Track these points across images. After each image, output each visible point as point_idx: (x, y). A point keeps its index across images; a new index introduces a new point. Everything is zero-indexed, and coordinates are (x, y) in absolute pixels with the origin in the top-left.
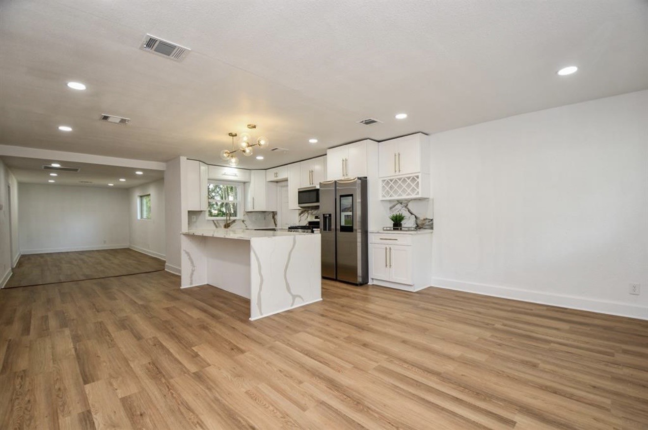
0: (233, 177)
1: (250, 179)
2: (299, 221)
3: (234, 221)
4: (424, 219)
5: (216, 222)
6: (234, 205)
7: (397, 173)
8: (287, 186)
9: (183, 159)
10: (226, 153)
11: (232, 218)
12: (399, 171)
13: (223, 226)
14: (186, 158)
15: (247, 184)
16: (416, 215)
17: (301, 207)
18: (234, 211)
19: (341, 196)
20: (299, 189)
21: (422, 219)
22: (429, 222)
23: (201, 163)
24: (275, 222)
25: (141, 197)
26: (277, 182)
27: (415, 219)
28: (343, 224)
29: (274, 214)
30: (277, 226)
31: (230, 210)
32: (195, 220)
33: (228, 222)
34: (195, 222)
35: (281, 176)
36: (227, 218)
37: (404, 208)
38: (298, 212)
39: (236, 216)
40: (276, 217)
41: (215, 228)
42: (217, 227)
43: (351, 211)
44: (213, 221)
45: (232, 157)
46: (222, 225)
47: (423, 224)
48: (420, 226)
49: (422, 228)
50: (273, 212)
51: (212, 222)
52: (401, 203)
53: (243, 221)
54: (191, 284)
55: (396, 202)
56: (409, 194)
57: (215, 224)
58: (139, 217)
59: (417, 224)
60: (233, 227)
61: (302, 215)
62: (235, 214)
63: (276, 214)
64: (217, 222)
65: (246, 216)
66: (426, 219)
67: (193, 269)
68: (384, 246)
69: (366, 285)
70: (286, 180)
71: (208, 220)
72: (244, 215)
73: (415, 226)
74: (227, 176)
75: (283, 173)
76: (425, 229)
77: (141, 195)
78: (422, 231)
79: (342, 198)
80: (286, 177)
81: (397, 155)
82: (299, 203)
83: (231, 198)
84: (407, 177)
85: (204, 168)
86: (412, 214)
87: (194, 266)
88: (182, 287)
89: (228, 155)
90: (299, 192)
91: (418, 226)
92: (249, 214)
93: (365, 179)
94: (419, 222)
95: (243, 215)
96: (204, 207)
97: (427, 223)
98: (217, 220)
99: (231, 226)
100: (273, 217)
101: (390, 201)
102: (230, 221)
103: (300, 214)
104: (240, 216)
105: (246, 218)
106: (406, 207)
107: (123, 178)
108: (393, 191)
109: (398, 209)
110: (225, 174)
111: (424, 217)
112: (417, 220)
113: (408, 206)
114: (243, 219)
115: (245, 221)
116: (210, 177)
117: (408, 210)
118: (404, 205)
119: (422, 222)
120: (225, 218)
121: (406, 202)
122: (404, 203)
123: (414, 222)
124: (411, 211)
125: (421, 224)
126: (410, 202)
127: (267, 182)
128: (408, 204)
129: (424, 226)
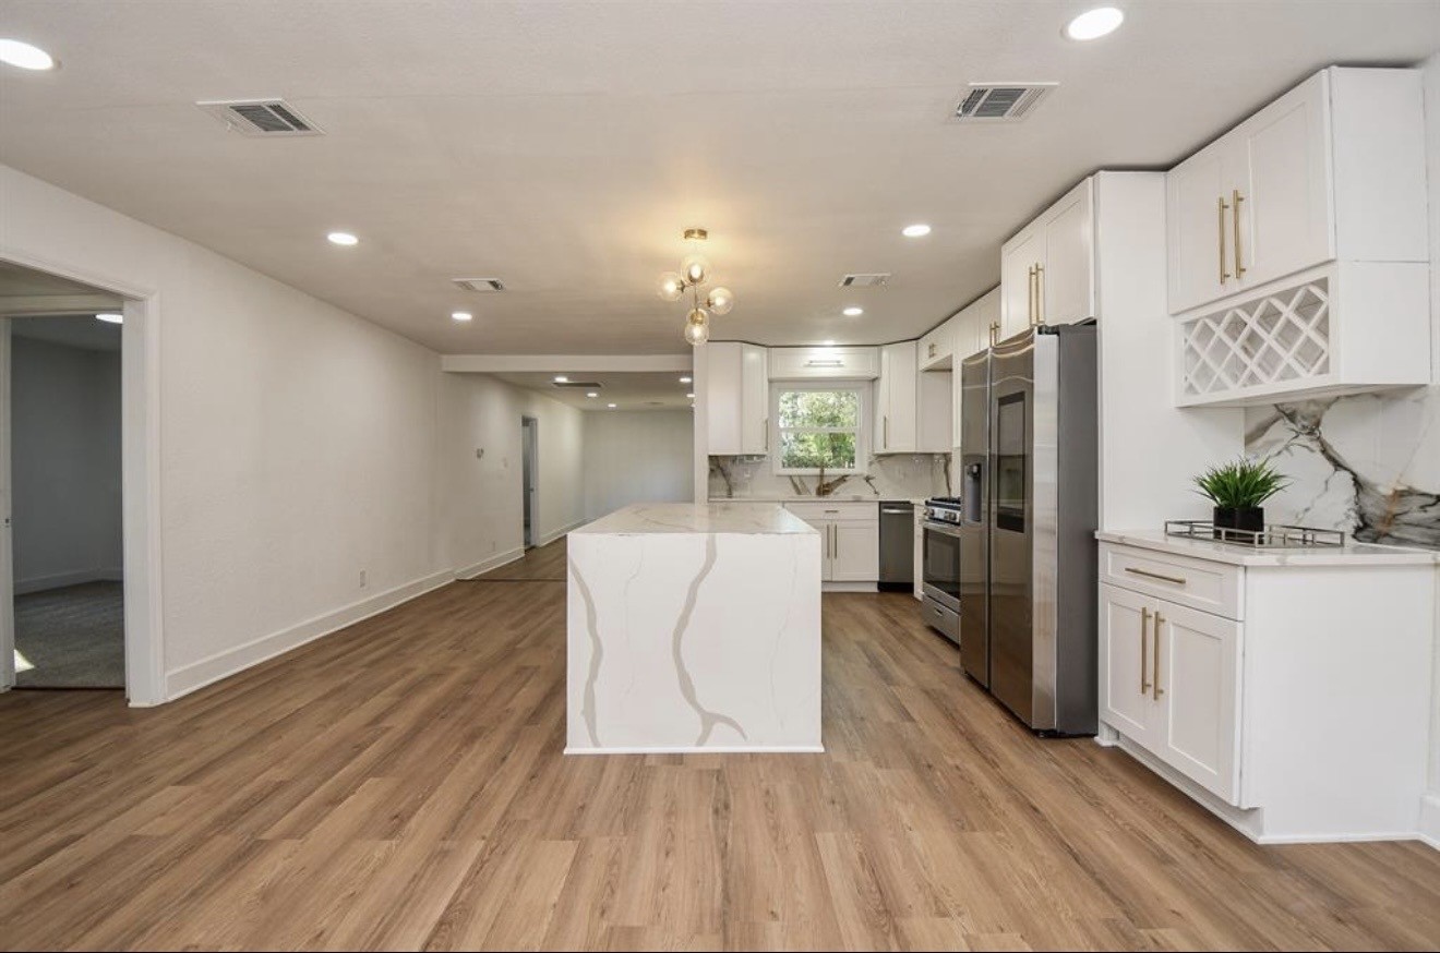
0: (832, 369)
1: (881, 371)
3: (843, 479)
4: (1400, 495)
5: (797, 480)
7: (1235, 284)
11: (838, 472)
12: (1240, 270)
13: (814, 493)
15: (877, 382)
16: (1355, 470)
19: (1001, 402)
21: (1386, 490)
22: (1423, 508)
24: (948, 484)
27: (1354, 492)
29: (947, 459)
32: (749, 475)
33: (827, 480)
34: (750, 479)
36: (823, 472)
37: (1304, 439)
39: (850, 466)
41: (794, 493)
42: (799, 492)
44: (791, 477)
46: (813, 486)
47: (1392, 519)
48: (1380, 527)
49: (1387, 535)
50: (944, 454)
51: (788, 480)
52: (1291, 417)
53: (868, 479)
55: (1273, 412)
56: (1289, 373)
57: (795, 484)
59: (1362, 517)
60: (842, 492)
64: (801, 482)
65: (876, 466)
66: (1410, 492)
68: (1138, 604)
69: (1081, 743)
71: (779, 476)
72: (871, 464)
73: (1354, 522)
74: (818, 369)
75: (946, 344)
76: (1400, 541)
78: (1387, 555)
81: (1229, 201)
84: (1278, 296)
85: (753, 356)
86: (1338, 465)
91: (1366, 525)
92: (886, 462)
94: (1373, 509)
95: (866, 463)
97: (1416, 516)
98: (799, 476)
99: (835, 491)
100: (946, 469)
101: (1247, 407)
102: (832, 479)
104: (861, 467)
105: (876, 471)
106: (1312, 432)
108: (1258, 355)
109: (1277, 441)
110: (809, 366)
111: (1398, 482)
112: (1361, 496)
113: (1320, 428)
114: (866, 473)
115: (873, 478)
116: (775, 375)
117: (1322, 445)
118: (1304, 427)
119: (1387, 507)
120: (817, 471)
121: (1313, 408)
122: (1304, 418)
123: (1351, 505)
124: (1335, 452)
125: (1383, 514)
126: (1321, 415)
127: (920, 374)
128: (1318, 424)
129: (1396, 530)
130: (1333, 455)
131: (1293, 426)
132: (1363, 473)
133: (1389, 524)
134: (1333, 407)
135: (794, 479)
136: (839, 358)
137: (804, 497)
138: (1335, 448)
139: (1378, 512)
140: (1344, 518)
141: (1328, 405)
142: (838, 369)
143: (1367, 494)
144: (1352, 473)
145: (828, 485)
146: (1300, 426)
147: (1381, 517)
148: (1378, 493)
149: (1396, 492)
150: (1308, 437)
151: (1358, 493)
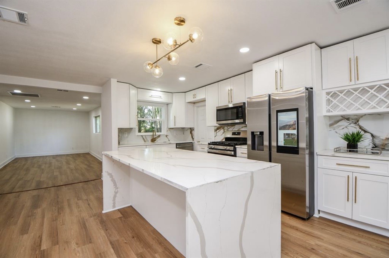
1: (172, 102)
2: (215, 137)
3: (159, 136)
4: (388, 139)
5: (144, 137)
6: (159, 123)
7: (353, 82)
8: (205, 105)
9: (114, 81)
10: (149, 64)
11: (158, 134)
13: (150, 141)
14: (116, 80)
15: (169, 105)
16: (372, 133)
17: (219, 124)
18: (160, 126)
19: (278, 112)
20: (217, 107)
21: (383, 138)
23: (130, 85)
24: (192, 137)
25: (96, 117)
26: (194, 103)
27: (371, 138)
28: (281, 143)
29: (192, 130)
30: (194, 140)
31: (158, 126)
32: (127, 136)
33: (155, 137)
34: (127, 137)
35: (200, 97)
36: (153, 134)
37: (353, 125)
38: (213, 129)
39: (161, 132)
40: (193, 132)
41: (143, 142)
42: (145, 141)
43: (295, 129)
44: (142, 136)
45: (156, 67)
46: (149, 139)
48: (381, 147)
49: (383, 149)
50: (191, 128)
51: (141, 137)
52: (348, 119)
53: (166, 136)
54: (114, 206)
56: (373, 107)
57: (143, 138)
58: (94, 132)
59: (375, 145)
60: (159, 141)
61: (218, 131)
62: (159, 130)
63: (194, 130)
67: (116, 191)
68: (346, 174)
70: (204, 101)
71: (138, 136)
72: (167, 131)
73: (372, 145)
74: (154, 98)
75: (200, 95)
77: (96, 116)
79: (279, 114)
80: (204, 97)
82: (217, 121)
83: (158, 118)
84: (368, 87)
85: (133, 91)
86: (366, 131)
87: (118, 188)
88: (104, 212)
89: (151, 67)
90: (218, 110)
91: (376, 147)
92: (171, 130)
93: (311, 90)
94: (377, 142)
96: (134, 125)
98: (145, 136)
99: (157, 140)
100: (191, 133)
102: (156, 136)
103: (216, 130)
104: (164, 132)
105: (169, 133)
106: (356, 123)
107: (79, 104)
109: (343, 125)
110: (151, 97)
111: (387, 136)
112: (374, 139)
113: (359, 122)
114: (166, 134)
115: (168, 136)
116: (140, 99)
117: (359, 126)
118: (352, 122)
119: (384, 142)
120: (151, 134)
121: (355, 117)
122: (352, 119)
123: (371, 141)
124: (364, 128)
125: (382, 144)
126: (359, 119)
127: (186, 103)
128: (358, 121)
129: (387, 148)
130: (364, 129)
131: (349, 122)
132: (374, 133)
133: (384, 146)
134: (363, 117)
135: (143, 136)
136: (160, 95)
137: (147, 143)
138: (364, 127)
139: (380, 143)
140: (368, 145)
141: (362, 117)
142: (160, 99)
143: (377, 139)
144: (371, 133)
145: (155, 138)
146: (351, 122)
147: (381, 144)
148: (380, 138)
149: (386, 138)
150: (355, 124)
151: (373, 138)
